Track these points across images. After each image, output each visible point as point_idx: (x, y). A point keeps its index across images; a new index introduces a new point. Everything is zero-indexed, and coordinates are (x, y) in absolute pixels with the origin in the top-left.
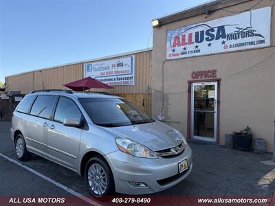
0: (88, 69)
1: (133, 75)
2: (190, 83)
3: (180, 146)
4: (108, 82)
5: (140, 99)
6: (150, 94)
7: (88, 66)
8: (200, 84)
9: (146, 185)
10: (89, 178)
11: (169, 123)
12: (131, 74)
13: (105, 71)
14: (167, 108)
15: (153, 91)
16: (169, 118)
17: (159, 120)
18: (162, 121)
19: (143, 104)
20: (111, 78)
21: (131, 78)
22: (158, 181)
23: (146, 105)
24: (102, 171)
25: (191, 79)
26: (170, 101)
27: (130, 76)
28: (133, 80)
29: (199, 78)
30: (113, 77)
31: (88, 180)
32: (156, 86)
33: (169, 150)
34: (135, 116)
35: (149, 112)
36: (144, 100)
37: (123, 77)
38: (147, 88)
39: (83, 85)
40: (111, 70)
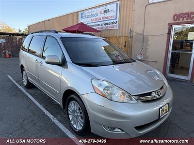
0: (82, 17)
1: (117, 20)
2: (171, 25)
3: (162, 88)
4: (96, 27)
5: (122, 41)
6: (132, 37)
7: (82, 14)
8: (181, 26)
9: (123, 131)
10: (69, 112)
11: (147, 62)
12: (116, 19)
13: (95, 18)
14: (147, 49)
15: (134, 34)
16: (147, 57)
17: (138, 60)
18: (141, 60)
19: (125, 46)
20: (99, 23)
21: (115, 23)
22: (135, 127)
23: (128, 46)
24: (79, 109)
25: (173, 22)
26: (149, 42)
27: (115, 21)
28: (117, 24)
29: (181, 20)
30: (101, 23)
31: (68, 114)
32: (138, 29)
33: (150, 94)
34: (117, 56)
35: (129, 52)
36: (126, 42)
37: (108, 22)
38: (129, 31)
39: (76, 29)
40: (99, 17)
